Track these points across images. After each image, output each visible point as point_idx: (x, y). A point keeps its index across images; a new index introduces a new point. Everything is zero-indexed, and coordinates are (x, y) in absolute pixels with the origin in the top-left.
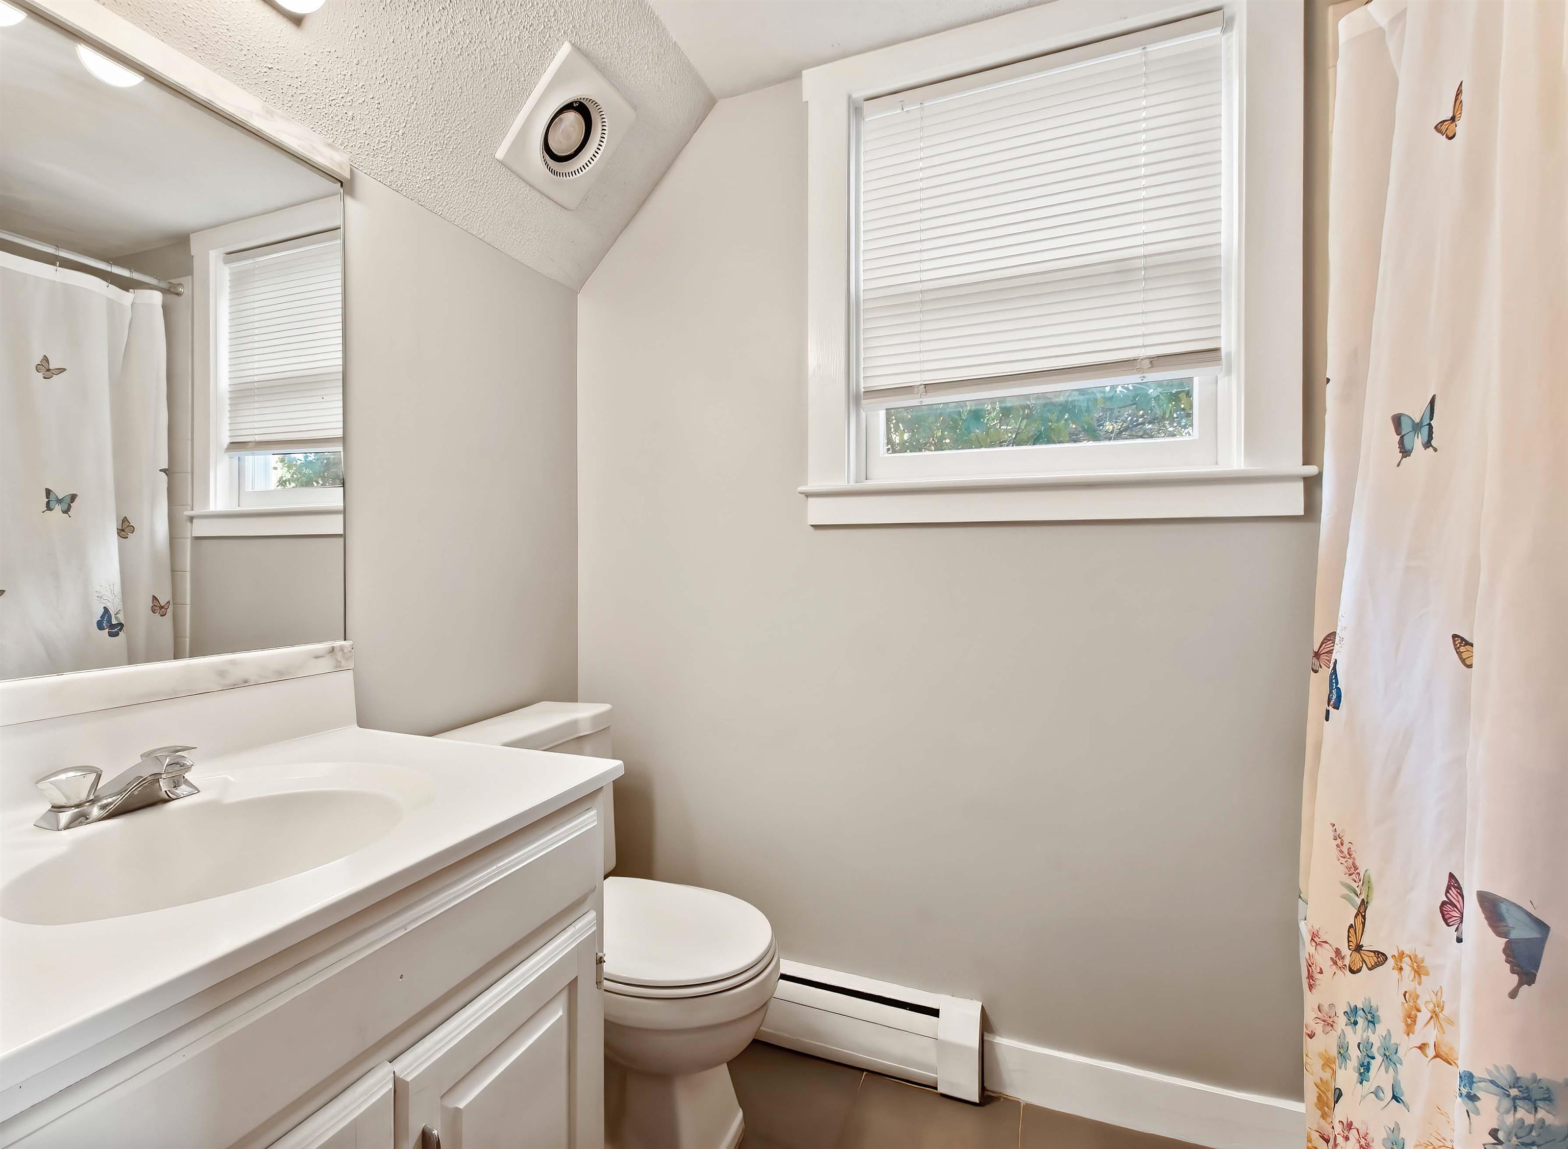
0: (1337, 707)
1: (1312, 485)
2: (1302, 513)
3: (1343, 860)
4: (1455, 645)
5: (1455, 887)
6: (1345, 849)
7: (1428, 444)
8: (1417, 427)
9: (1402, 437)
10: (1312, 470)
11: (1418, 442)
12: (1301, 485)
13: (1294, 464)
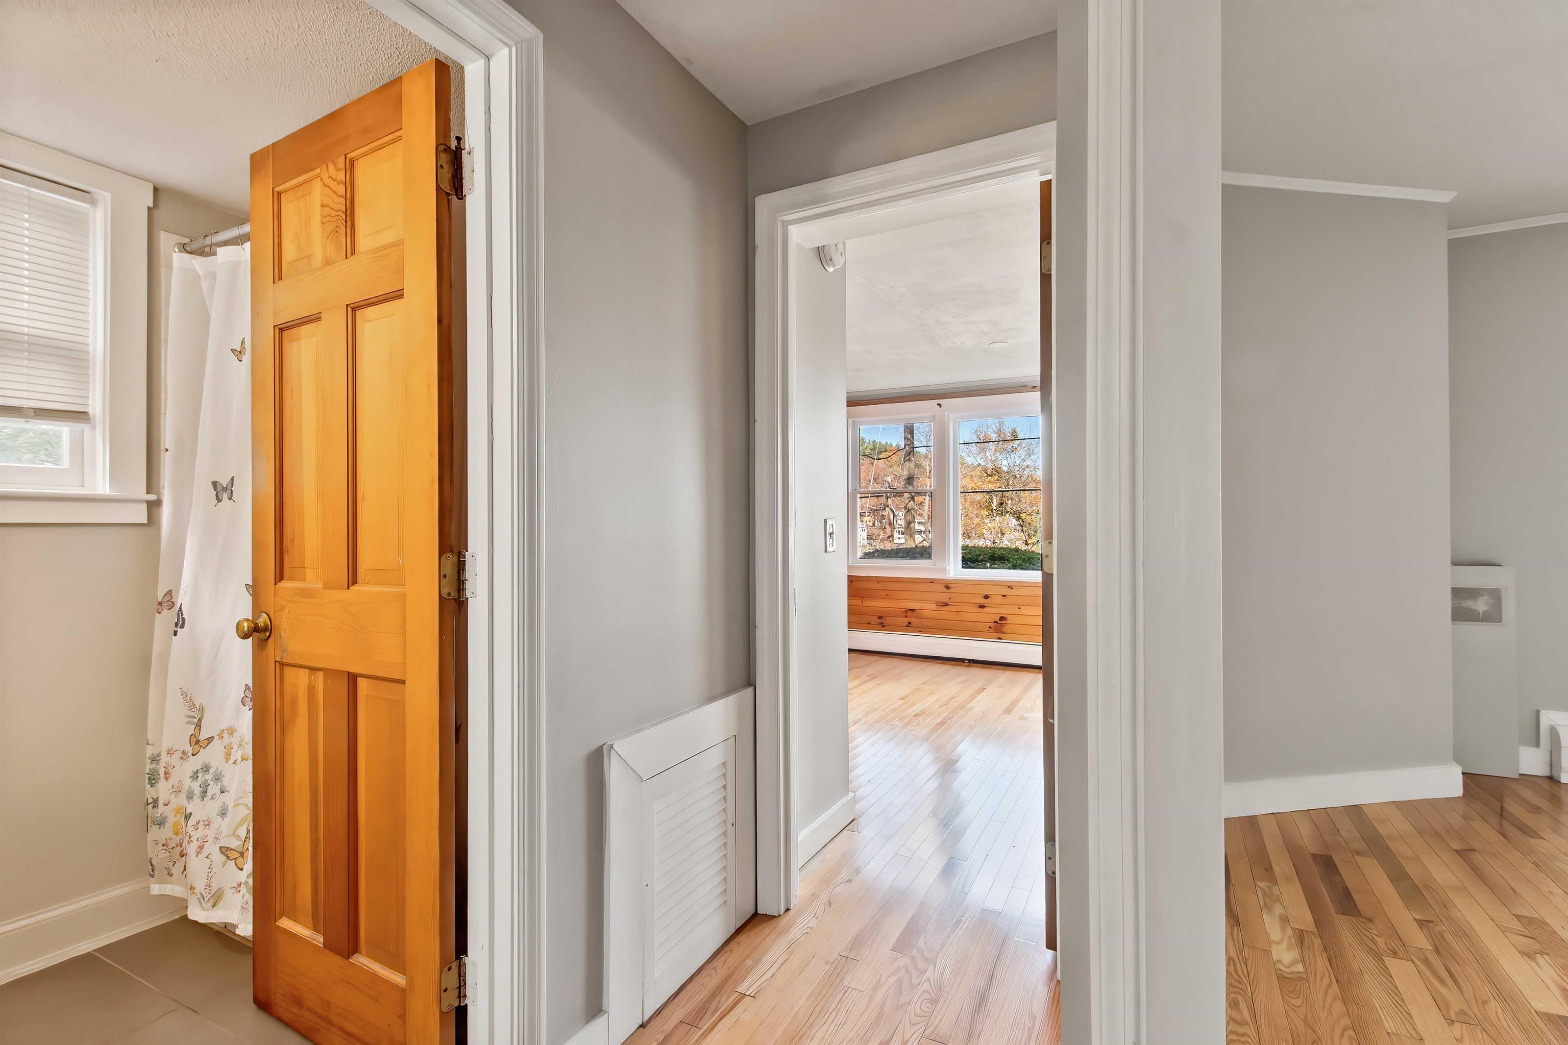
0: (182, 627)
1: (154, 506)
2: (146, 522)
3: (187, 704)
4: (247, 588)
5: (248, 689)
6: (188, 698)
7: (230, 498)
8: (225, 489)
9: (217, 493)
10: (153, 497)
11: (225, 496)
12: (145, 506)
13: (140, 492)
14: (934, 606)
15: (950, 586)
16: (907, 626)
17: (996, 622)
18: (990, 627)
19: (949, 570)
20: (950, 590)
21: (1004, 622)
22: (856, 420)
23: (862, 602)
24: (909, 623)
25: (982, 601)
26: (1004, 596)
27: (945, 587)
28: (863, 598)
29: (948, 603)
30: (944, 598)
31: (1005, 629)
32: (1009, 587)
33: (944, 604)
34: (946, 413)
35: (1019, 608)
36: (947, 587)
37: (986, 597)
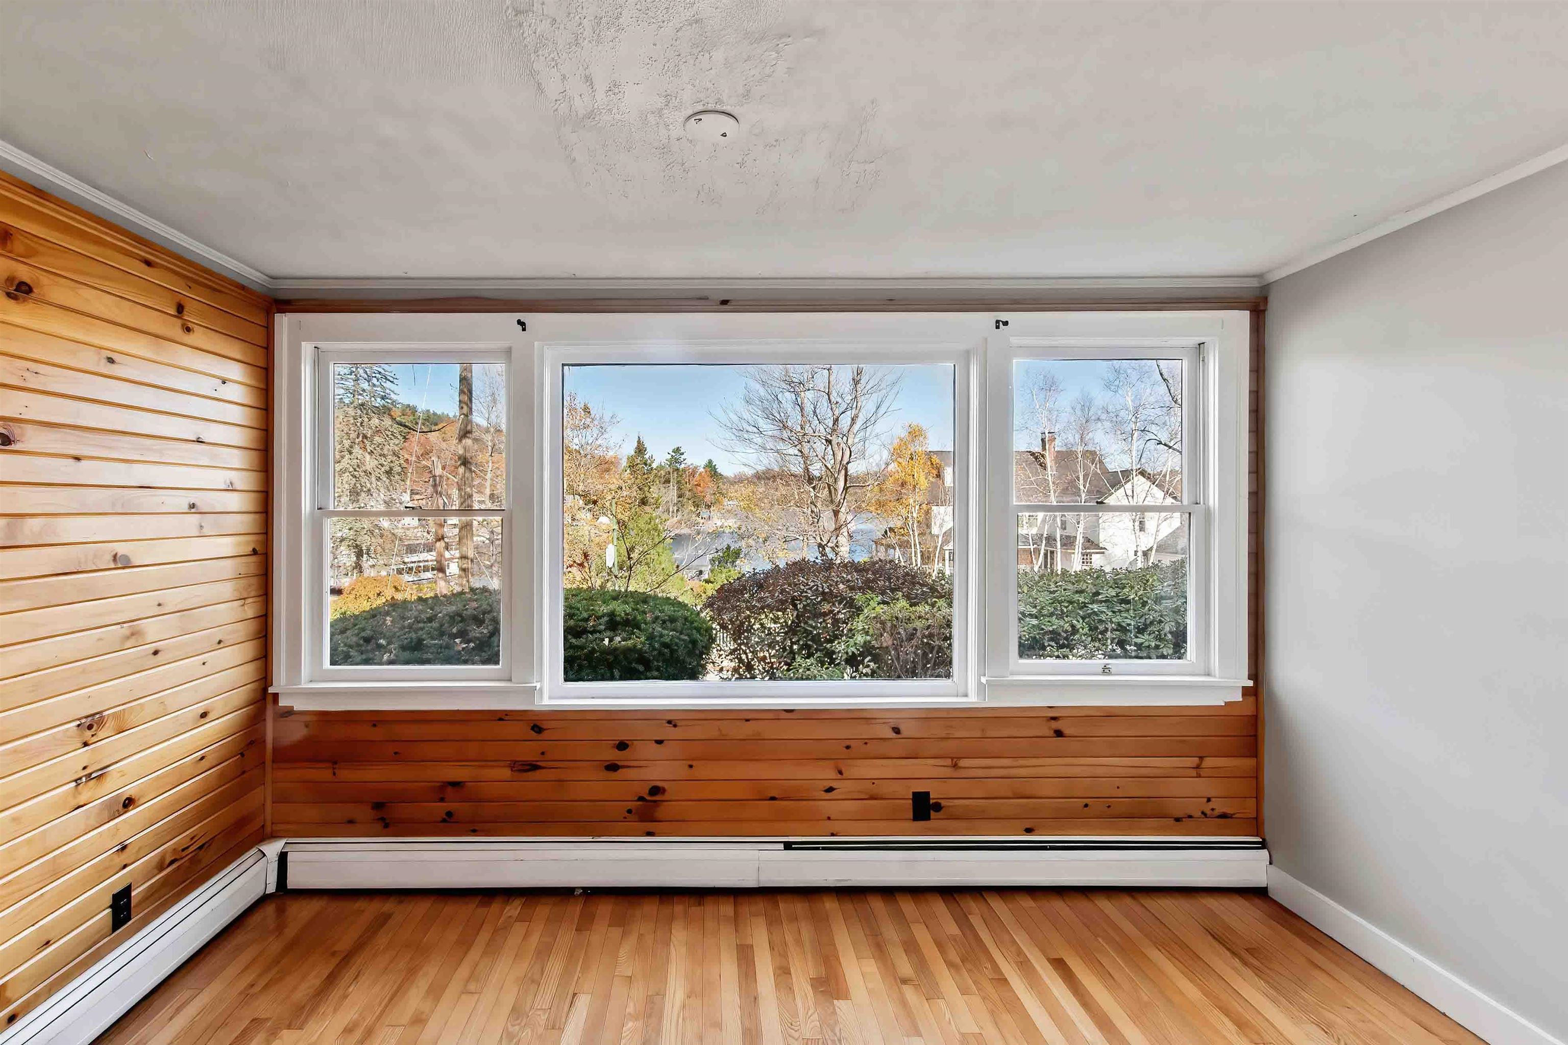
14: (506, 773)
15: (544, 725)
16: (444, 821)
17: (641, 799)
18: (629, 811)
19: (541, 689)
20: (545, 735)
21: (657, 798)
22: (322, 345)
23: (334, 774)
24: (449, 814)
25: (613, 755)
26: (659, 742)
27: (533, 728)
28: (335, 763)
29: (539, 763)
30: (527, 751)
31: (661, 812)
32: (669, 722)
33: (528, 767)
34: (536, 343)
35: (691, 766)
36: (537, 729)
37: (622, 746)
